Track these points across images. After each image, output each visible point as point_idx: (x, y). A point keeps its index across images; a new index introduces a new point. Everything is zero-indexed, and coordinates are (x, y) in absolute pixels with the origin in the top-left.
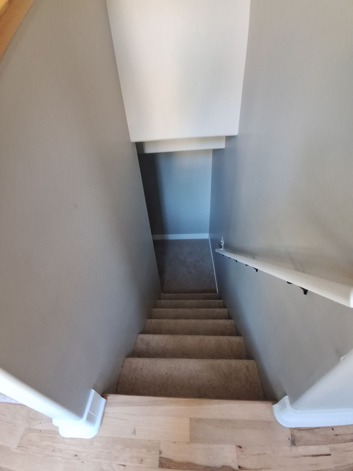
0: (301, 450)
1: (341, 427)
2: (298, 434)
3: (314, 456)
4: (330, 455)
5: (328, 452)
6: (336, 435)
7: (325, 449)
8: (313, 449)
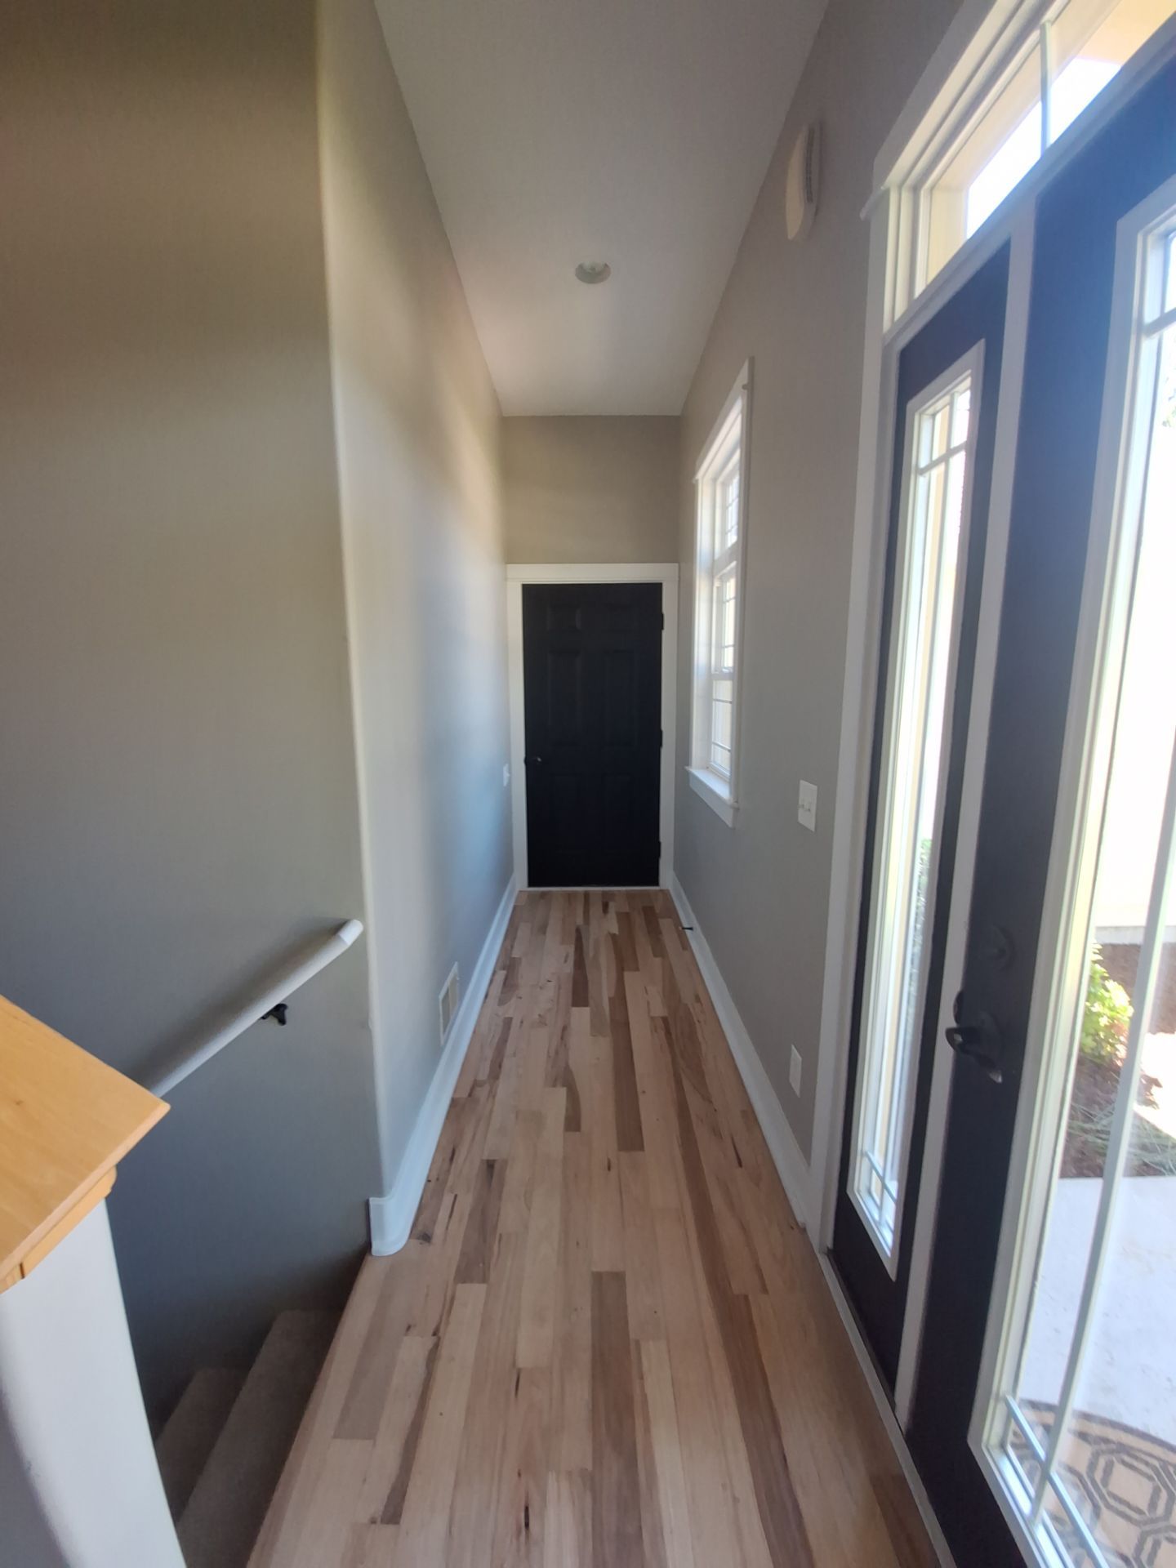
0: (438, 1232)
1: (430, 1170)
2: (420, 1228)
3: (450, 1216)
4: (456, 1196)
5: (453, 1196)
6: (438, 1179)
7: (448, 1199)
8: (443, 1214)
